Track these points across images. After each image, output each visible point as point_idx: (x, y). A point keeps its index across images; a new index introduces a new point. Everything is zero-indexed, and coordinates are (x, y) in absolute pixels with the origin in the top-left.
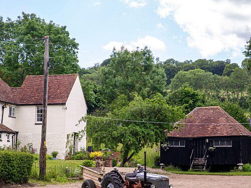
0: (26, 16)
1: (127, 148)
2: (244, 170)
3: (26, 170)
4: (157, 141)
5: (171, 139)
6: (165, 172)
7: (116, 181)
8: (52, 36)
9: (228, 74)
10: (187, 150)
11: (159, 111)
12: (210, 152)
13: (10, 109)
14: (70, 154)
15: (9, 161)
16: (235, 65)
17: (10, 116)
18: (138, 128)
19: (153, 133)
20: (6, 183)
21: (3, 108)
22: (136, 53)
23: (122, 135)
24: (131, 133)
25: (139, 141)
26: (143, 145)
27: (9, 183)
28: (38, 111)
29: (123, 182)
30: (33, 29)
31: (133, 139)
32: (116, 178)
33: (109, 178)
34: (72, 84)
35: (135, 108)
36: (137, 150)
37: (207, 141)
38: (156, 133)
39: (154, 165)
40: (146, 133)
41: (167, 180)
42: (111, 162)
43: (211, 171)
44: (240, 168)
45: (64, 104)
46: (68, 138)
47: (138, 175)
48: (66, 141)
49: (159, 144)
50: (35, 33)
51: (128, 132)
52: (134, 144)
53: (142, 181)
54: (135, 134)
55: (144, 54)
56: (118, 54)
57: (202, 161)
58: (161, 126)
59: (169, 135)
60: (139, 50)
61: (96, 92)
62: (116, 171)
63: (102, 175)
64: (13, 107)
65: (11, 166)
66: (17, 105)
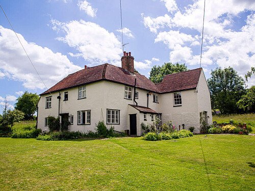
13: (154, 96)
17: (154, 102)
21: (148, 95)
28: (175, 97)
45: (195, 88)
46: (201, 115)
48: (200, 118)
64: (156, 95)
66: (159, 93)
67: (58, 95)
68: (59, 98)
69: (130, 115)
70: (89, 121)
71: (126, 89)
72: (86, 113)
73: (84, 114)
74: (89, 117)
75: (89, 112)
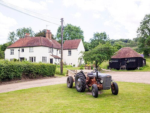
0: (68, 25)
1: (97, 62)
2: (140, 69)
3: (52, 71)
4: (108, 60)
5: (113, 59)
6: (111, 71)
7: (82, 78)
8: (76, 30)
9: (129, 42)
10: (119, 63)
11: (108, 48)
12: (127, 64)
13: (60, 51)
14: (79, 65)
15: (44, 68)
16: (131, 40)
18: (100, 55)
19: (106, 56)
20: (43, 76)
21: (57, 50)
22: (101, 34)
23: (95, 58)
24: (98, 57)
25: (101, 60)
26: (103, 61)
27: (45, 76)
28: (69, 52)
29: (85, 78)
30: (70, 28)
31: (99, 59)
32: (82, 76)
33: (78, 76)
34: (79, 42)
35: (99, 48)
36: (101, 63)
37: (126, 59)
38: (107, 56)
39: (107, 68)
40: (103, 56)
41: (110, 77)
42: (91, 67)
43: (127, 70)
44: (139, 69)
45: (77, 49)
47: (94, 74)
48: (78, 61)
49: (109, 61)
50: (71, 29)
51: (97, 56)
52: (99, 61)
53: (96, 77)
54: (99, 57)
55: (104, 34)
56: (96, 34)
57: (124, 66)
58: (109, 54)
59: (112, 58)
60: (102, 33)
61: (89, 47)
62: (82, 72)
63: (76, 74)
65: (45, 70)
67: (18, 49)
68: (19, 50)
69: (50, 59)
70: (35, 61)
71: (49, 48)
72: (33, 58)
73: (32, 58)
74: (35, 59)
75: (35, 58)
